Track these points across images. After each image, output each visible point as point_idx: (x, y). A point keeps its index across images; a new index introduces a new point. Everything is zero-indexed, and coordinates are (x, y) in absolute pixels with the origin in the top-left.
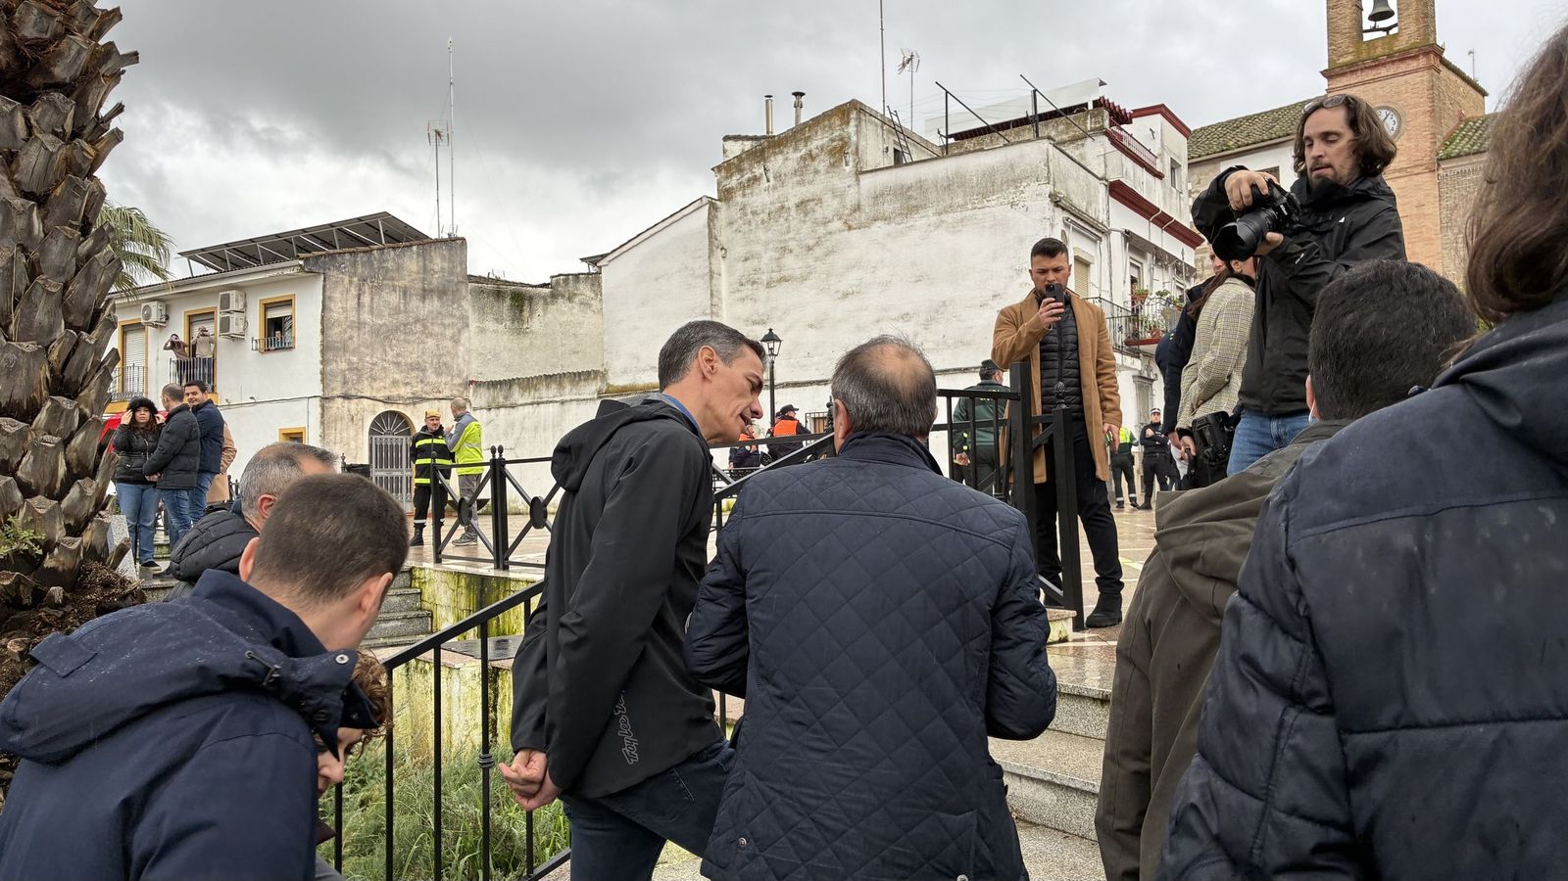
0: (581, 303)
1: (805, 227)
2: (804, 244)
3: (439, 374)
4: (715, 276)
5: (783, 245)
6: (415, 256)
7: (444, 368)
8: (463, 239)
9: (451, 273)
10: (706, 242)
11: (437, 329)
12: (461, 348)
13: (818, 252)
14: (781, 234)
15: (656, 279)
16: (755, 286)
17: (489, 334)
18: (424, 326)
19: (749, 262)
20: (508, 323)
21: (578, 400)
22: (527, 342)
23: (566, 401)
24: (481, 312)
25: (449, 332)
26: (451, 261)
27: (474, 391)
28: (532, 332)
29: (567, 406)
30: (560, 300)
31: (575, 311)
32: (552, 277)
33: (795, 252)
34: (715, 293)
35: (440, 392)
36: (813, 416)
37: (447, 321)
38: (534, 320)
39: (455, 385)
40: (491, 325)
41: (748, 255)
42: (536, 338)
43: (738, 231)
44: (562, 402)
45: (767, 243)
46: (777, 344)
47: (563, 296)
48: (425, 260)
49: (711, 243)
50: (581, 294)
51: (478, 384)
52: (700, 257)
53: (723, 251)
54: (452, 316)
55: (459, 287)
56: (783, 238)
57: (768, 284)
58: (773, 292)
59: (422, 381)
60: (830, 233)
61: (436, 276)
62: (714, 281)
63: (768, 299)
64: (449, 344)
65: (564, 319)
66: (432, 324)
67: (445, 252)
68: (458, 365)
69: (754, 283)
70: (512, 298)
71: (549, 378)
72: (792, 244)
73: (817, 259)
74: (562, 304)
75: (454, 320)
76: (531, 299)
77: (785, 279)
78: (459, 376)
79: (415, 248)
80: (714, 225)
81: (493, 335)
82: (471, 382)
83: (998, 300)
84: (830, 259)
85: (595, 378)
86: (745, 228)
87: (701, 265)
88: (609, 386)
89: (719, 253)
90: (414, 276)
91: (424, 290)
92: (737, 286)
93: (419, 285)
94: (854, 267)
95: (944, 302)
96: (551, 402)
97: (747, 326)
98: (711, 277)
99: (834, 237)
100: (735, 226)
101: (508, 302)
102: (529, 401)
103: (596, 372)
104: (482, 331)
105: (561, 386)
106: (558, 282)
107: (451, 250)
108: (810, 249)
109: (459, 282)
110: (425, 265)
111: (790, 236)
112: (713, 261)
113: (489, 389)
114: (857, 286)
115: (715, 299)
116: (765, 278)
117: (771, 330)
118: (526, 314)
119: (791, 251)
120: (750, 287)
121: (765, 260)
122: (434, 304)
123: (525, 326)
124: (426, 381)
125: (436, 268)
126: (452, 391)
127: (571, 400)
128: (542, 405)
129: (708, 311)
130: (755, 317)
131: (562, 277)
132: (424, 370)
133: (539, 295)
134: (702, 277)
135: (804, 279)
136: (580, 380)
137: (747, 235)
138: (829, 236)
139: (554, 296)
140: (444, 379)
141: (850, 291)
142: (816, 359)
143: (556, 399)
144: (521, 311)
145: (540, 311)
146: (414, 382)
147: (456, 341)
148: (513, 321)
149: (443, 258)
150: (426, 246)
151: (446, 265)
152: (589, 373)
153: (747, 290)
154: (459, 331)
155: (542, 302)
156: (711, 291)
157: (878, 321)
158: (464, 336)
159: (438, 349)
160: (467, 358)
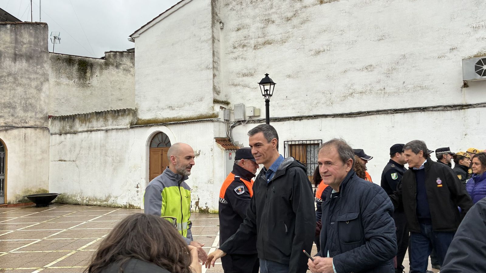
0: (124, 70)
1: (284, 4)
2: (283, 16)
3: (25, 110)
4: (216, 41)
5: (267, 18)
6: (9, 32)
7: (30, 106)
8: (46, 24)
9: (36, 44)
10: (210, 16)
11: (24, 81)
12: (43, 95)
13: (295, 21)
14: (266, 10)
15: (173, 45)
16: (245, 48)
17: (63, 86)
18: (15, 79)
19: (240, 32)
20: (76, 80)
21: (117, 129)
22: (88, 92)
23: (109, 130)
24: (58, 71)
25: (34, 84)
26: (36, 37)
27: (52, 123)
28: (92, 86)
29: (110, 133)
30: (111, 67)
31: (120, 74)
32: (106, 53)
33: (276, 22)
34: (216, 53)
35: (26, 123)
36: (290, 143)
37: (32, 76)
38: (94, 79)
39: (38, 118)
40: (64, 80)
41: (239, 27)
42: (95, 90)
43: (232, 9)
44: (107, 131)
45: (254, 17)
46: (272, 86)
47: (113, 65)
48: (16, 34)
49: (213, 17)
50: (124, 64)
51: (54, 118)
52: (205, 27)
53: (221, 25)
54: (36, 73)
55: (42, 54)
56: (267, 13)
57: (255, 46)
58: (258, 52)
59: (13, 115)
60: (305, 7)
61: (25, 46)
62: (215, 44)
63: (255, 57)
64: (34, 91)
65: (113, 78)
66: (21, 77)
67: (32, 31)
68: (40, 105)
69: (244, 46)
70: (79, 64)
71: (98, 114)
72: (274, 17)
73: (294, 27)
74: (112, 70)
75: (38, 76)
76: (92, 65)
77: (268, 43)
78: (41, 112)
79: (8, 26)
80: (215, 4)
81: (66, 87)
82: (50, 117)
83: (455, 52)
84: (305, 26)
85: (129, 114)
86: (239, 7)
87: (206, 34)
88: (138, 119)
89: (218, 26)
90: (8, 45)
91: (15, 54)
92: (231, 49)
93: (11, 51)
94: (325, 31)
95: (404, 56)
96: (99, 130)
97: (239, 77)
98: (213, 42)
99: (309, 10)
100: (231, 6)
101: (76, 67)
102: (85, 129)
103: (130, 110)
104: (58, 84)
105: (106, 119)
106: (109, 56)
107: (36, 31)
108: (288, 19)
109: (42, 52)
110: (16, 40)
111: (273, 10)
112: (215, 30)
113: (60, 121)
114: (327, 46)
115: (216, 58)
116: (253, 42)
117: (267, 75)
118: (88, 74)
119: (273, 22)
120: (241, 49)
121: (253, 29)
122: (22, 65)
123: (87, 82)
124: (16, 116)
125: (25, 41)
126: (35, 122)
127: (112, 129)
128: (93, 133)
129: (211, 66)
130: (245, 71)
131: (112, 53)
132: (14, 108)
133: (97, 63)
134: (206, 41)
135: (283, 41)
136: (119, 115)
137: (239, 12)
138: (304, 9)
139: (107, 64)
140: (29, 114)
141: (322, 49)
142: (292, 101)
143: (103, 128)
144: (85, 73)
145: (97, 73)
146: (6, 115)
147: (39, 89)
148: (80, 78)
149: (31, 35)
150: (18, 26)
151: (32, 40)
152: (124, 111)
153: (239, 51)
154: (42, 83)
155: (99, 68)
156: (213, 51)
157: (345, 71)
158: (46, 87)
159: (26, 94)
160: (47, 101)
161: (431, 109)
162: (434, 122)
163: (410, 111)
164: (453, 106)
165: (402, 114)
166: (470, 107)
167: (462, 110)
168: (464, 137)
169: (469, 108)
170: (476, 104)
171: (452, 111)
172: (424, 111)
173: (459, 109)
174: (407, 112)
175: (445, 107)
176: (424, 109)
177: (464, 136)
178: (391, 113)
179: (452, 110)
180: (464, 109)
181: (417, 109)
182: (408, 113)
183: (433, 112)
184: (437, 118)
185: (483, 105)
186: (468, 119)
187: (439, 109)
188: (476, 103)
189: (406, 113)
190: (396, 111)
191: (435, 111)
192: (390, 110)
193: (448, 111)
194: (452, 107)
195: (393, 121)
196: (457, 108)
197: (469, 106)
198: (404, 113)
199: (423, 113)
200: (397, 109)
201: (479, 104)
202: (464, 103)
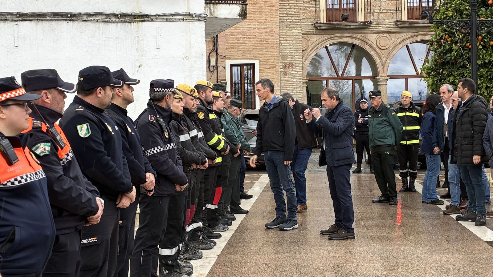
161: (85, 17)
162: (90, 41)
163: (48, 18)
164: (120, 15)
165: (33, 21)
166: (147, 19)
167: (135, 23)
168: (138, 71)
169: (144, 21)
170: (155, 16)
171: (119, 24)
172: (73, 20)
173: (130, 22)
174: (42, 20)
175: (108, 15)
176: (72, 17)
177: (137, 68)
178: (12, 20)
179: (118, 22)
180: (137, 22)
181: (61, 15)
182: (44, 22)
183: (87, 23)
184: (94, 35)
185: (165, 18)
186: (143, 40)
187: (98, 18)
188: (155, 14)
189: (41, 22)
190: (22, 17)
191: (91, 21)
192: (11, 14)
193: (113, 24)
194: (118, 18)
195: (16, 35)
196: (127, 19)
197: (144, 17)
198: (36, 21)
199: (71, 23)
200: (23, 13)
201: (159, 16)
202: (138, 12)
